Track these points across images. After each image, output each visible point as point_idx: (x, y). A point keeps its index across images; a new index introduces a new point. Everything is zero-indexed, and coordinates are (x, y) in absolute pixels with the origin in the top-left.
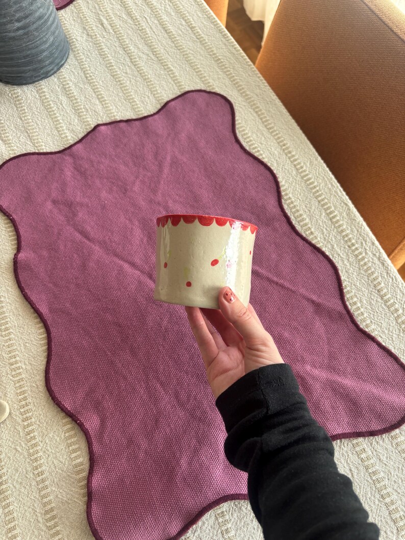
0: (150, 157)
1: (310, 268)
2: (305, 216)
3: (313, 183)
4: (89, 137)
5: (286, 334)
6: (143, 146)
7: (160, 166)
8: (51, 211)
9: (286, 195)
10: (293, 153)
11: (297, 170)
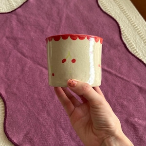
0: (55, 15)
1: (136, 69)
2: (133, 44)
3: (137, 27)
4: (24, 5)
5: (125, 103)
6: (52, 9)
7: (61, 19)
8: (6, 43)
9: (124, 33)
10: (127, 12)
11: (129, 20)
